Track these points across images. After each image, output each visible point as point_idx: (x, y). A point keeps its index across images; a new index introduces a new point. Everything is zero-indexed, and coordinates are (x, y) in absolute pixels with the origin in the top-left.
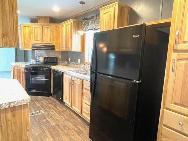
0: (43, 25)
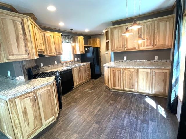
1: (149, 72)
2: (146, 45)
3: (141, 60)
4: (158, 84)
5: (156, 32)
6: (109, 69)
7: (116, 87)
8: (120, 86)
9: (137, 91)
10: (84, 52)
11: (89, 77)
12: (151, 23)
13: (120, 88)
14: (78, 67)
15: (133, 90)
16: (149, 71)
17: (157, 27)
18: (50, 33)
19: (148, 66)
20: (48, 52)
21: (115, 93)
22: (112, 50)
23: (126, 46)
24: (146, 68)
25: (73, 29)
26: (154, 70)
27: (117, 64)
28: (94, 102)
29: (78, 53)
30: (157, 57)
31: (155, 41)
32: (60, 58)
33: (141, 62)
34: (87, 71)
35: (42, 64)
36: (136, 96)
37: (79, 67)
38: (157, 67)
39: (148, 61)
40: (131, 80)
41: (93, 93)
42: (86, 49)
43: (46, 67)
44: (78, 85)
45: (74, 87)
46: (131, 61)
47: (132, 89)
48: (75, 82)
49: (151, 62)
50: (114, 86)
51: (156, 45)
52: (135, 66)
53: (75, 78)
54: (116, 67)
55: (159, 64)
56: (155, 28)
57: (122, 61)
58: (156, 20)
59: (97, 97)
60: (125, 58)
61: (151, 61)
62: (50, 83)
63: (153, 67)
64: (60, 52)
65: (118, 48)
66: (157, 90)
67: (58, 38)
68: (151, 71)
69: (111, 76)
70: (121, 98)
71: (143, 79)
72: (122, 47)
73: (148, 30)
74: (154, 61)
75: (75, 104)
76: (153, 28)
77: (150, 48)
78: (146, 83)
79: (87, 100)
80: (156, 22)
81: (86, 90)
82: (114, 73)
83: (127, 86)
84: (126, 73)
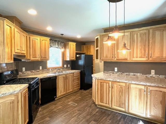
1: (142, 89)
2: (139, 56)
3: (134, 74)
4: (154, 106)
5: (151, 42)
6: (97, 80)
7: (103, 103)
8: (107, 103)
9: (127, 112)
10: (74, 59)
11: (77, 87)
12: (145, 31)
13: (107, 105)
14: (64, 75)
15: (123, 110)
16: (143, 87)
17: (152, 36)
18: (36, 37)
19: (142, 82)
20: (31, 56)
21: (101, 111)
22: (100, 59)
23: (116, 56)
24: (139, 84)
25: (63, 34)
26: (149, 88)
27: (107, 75)
28: (73, 119)
29: (68, 59)
30: (154, 71)
31: (150, 52)
32: (46, 63)
33: (134, 75)
34: (76, 80)
35: (24, 69)
36: (126, 119)
37: (66, 75)
38: (152, 85)
39: (143, 75)
40: (120, 96)
41: (76, 107)
42: (78, 56)
43: (29, 72)
44: (62, 95)
45: (56, 97)
46: (123, 74)
47: (122, 108)
48: (59, 91)
49: (146, 77)
50: (100, 102)
51: (151, 57)
52: (126, 80)
53: (60, 86)
54: (104, 79)
55: (157, 80)
56: (150, 38)
57: (113, 72)
58: (150, 29)
59: (78, 114)
60: (116, 69)
61: (146, 75)
62: (16, 92)
63: (148, 84)
64: (46, 58)
65: (107, 57)
66: (152, 114)
67: (45, 43)
68: (145, 88)
69: (98, 89)
70: (106, 118)
71: (136, 96)
72: (111, 57)
73: (142, 39)
74: (151, 75)
75: (50, 119)
76: (148, 38)
77: (144, 59)
78: (139, 103)
79: (65, 116)
80: (151, 31)
81: (69, 102)
82: (102, 86)
83: (116, 103)
84: (115, 87)
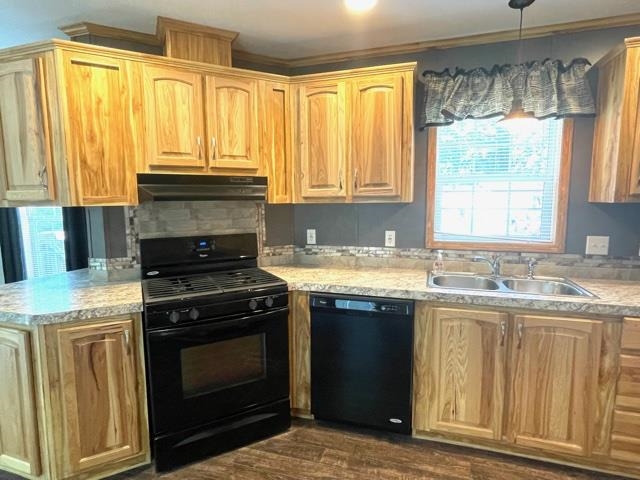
0: (210, 74)
35: (311, 235)
37: (509, 310)
